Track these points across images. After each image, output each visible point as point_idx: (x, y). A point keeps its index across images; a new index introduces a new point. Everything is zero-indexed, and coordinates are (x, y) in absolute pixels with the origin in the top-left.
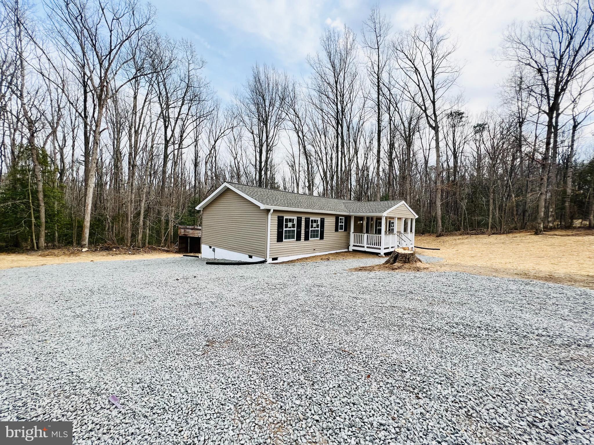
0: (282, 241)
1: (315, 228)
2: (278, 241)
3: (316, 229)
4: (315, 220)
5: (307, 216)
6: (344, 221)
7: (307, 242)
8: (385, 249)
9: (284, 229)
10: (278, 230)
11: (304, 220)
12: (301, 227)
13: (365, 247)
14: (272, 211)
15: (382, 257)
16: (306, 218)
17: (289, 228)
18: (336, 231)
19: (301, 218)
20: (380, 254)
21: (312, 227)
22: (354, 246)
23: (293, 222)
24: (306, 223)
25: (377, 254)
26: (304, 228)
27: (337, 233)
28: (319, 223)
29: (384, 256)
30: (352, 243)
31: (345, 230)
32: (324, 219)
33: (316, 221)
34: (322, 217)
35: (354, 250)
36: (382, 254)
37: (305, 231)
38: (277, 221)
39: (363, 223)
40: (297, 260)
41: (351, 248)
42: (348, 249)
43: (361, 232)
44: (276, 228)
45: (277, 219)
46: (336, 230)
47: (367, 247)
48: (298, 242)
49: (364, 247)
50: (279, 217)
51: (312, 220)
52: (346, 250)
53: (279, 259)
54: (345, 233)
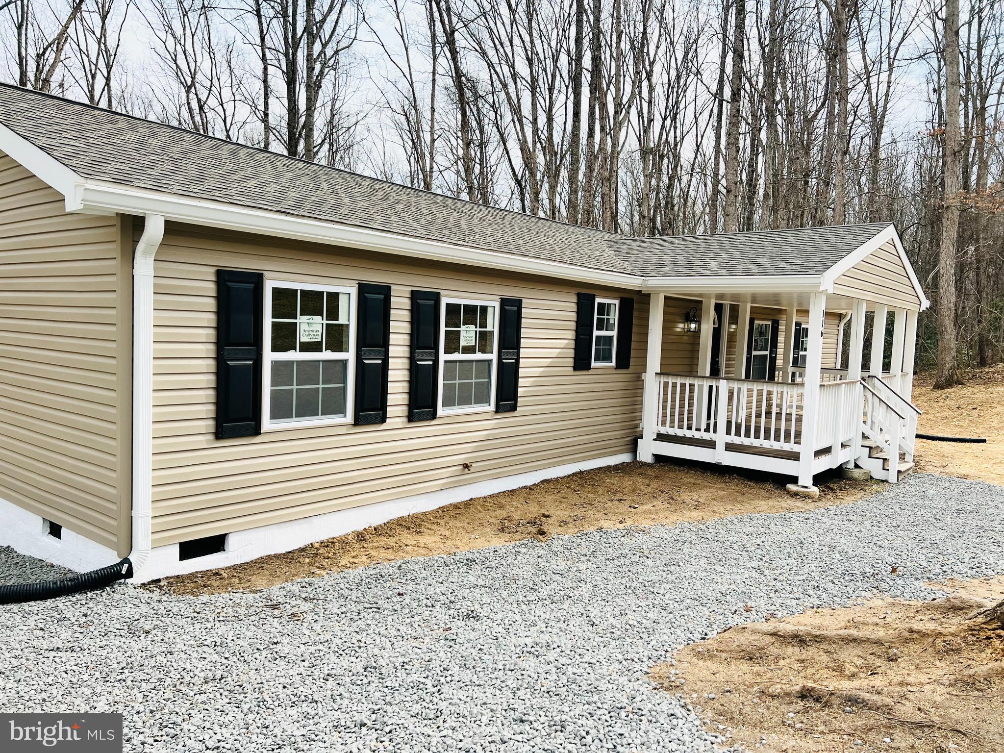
0: (255, 430)
1: (468, 350)
2: (221, 433)
3: (479, 356)
4: (470, 310)
5: (426, 283)
6: (614, 317)
7: (422, 429)
8: (818, 453)
9: (269, 357)
10: (220, 359)
11: (406, 303)
12: (386, 344)
13: (721, 446)
14: (154, 230)
15: (806, 496)
16: (415, 296)
17: (307, 347)
18: (576, 368)
19: (386, 291)
20: (794, 480)
21: (453, 344)
22: (661, 437)
23: (333, 313)
24: (415, 322)
25: (782, 481)
26: (404, 351)
27: (582, 376)
28: (493, 324)
29: (815, 490)
30: (650, 424)
31: (623, 363)
32: (518, 303)
33: (474, 314)
34: (512, 292)
35: (660, 459)
36: (806, 480)
37: (414, 369)
38: (211, 304)
39: (697, 332)
40: (360, 537)
41: (647, 450)
42: (634, 450)
43: (691, 371)
44: (210, 349)
45: (211, 288)
46: (581, 362)
47: (730, 447)
48: (369, 434)
49: (711, 444)
50: (223, 278)
51: (452, 309)
52: (626, 458)
53: (231, 542)
54: (622, 376)
